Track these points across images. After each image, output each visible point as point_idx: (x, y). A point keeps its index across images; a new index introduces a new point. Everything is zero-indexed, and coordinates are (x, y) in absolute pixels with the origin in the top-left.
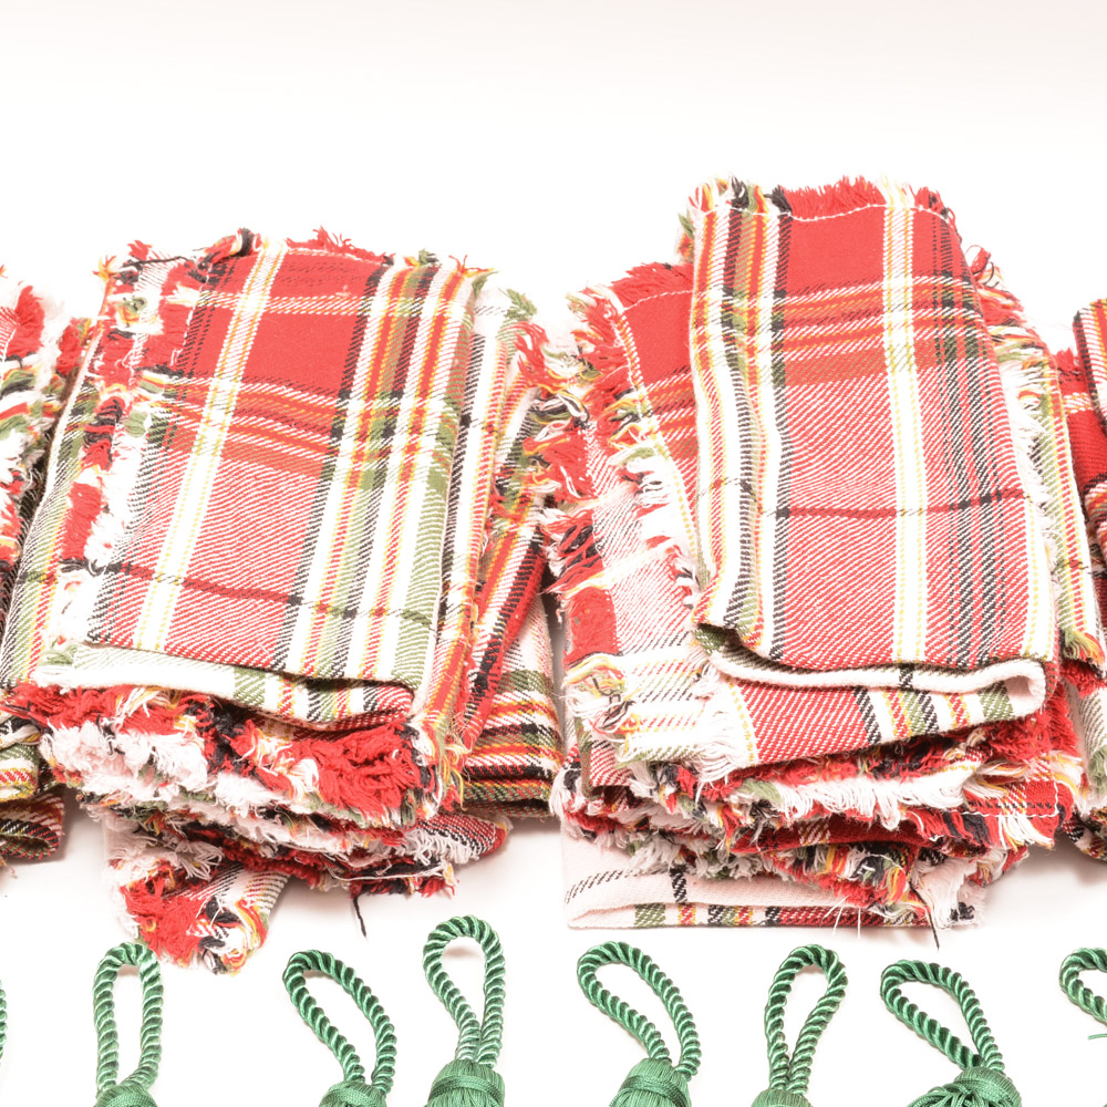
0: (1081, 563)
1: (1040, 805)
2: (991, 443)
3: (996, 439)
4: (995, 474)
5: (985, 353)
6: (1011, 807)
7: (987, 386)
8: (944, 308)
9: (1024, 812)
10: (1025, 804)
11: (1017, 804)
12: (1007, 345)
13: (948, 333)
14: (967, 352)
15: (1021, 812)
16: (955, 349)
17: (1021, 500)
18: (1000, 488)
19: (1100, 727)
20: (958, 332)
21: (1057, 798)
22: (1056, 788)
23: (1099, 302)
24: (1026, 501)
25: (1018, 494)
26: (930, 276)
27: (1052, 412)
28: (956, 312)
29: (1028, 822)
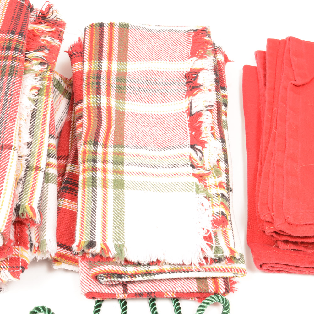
0: (40, 167)
1: (14, 267)
2: (6, 120)
3: (8, 119)
4: (3, 136)
5: (16, 74)
6: (3, 267)
7: (12, 92)
8: (6, 51)
9: (8, 270)
10: (8, 266)
11: (5, 267)
12: (33, 63)
13: (4, 63)
14: (9, 74)
15: (6, 270)
16: (5, 72)
17: (10, 150)
18: (4, 144)
19: (44, 231)
20: (8, 63)
21: (21, 264)
22: (20, 260)
23: (93, 24)
24: (12, 151)
25: (9, 147)
26: (5, 34)
27: (45, 94)
28: (10, 53)
29: (9, 273)
